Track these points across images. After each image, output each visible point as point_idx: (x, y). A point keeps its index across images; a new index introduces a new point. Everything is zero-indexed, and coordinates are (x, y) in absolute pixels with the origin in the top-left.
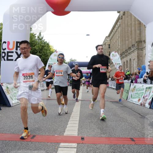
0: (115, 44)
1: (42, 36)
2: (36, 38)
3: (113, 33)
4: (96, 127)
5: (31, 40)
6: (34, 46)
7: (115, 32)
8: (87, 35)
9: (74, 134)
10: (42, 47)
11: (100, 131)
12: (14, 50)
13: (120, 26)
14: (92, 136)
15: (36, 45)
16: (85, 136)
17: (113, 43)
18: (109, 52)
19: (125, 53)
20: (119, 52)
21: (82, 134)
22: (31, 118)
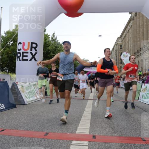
0: (126, 45)
1: (55, 36)
2: (50, 39)
3: (124, 34)
4: (108, 126)
5: (45, 41)
6: (48, 47)
7: (127, 33)
8: (99, 36)
9: (86, 132)
10: (55, 48)
11: (111, 130)
12: (29, 51)
13: (132, 27)
14: (103, 135)
15: (50, 46)
16: (96, 134)
17: (125, 44)
18: (120, 53)
19: (137, 54)
20: (131, 52)
21: (94, 132)
22: (45, 116)
